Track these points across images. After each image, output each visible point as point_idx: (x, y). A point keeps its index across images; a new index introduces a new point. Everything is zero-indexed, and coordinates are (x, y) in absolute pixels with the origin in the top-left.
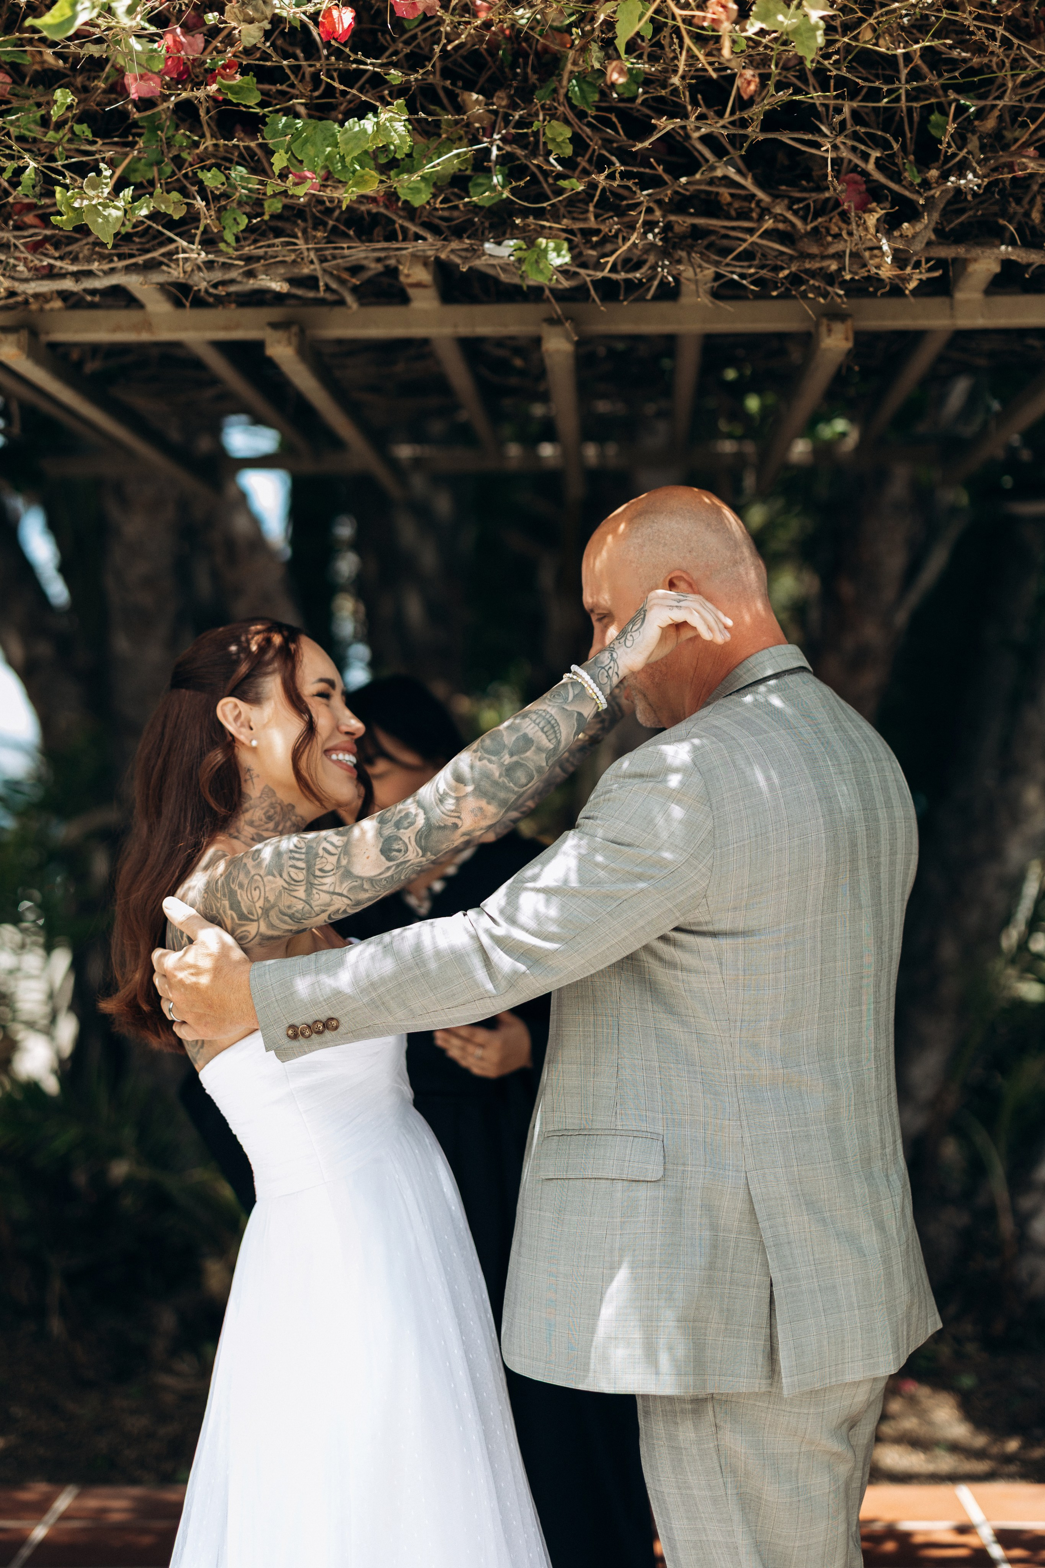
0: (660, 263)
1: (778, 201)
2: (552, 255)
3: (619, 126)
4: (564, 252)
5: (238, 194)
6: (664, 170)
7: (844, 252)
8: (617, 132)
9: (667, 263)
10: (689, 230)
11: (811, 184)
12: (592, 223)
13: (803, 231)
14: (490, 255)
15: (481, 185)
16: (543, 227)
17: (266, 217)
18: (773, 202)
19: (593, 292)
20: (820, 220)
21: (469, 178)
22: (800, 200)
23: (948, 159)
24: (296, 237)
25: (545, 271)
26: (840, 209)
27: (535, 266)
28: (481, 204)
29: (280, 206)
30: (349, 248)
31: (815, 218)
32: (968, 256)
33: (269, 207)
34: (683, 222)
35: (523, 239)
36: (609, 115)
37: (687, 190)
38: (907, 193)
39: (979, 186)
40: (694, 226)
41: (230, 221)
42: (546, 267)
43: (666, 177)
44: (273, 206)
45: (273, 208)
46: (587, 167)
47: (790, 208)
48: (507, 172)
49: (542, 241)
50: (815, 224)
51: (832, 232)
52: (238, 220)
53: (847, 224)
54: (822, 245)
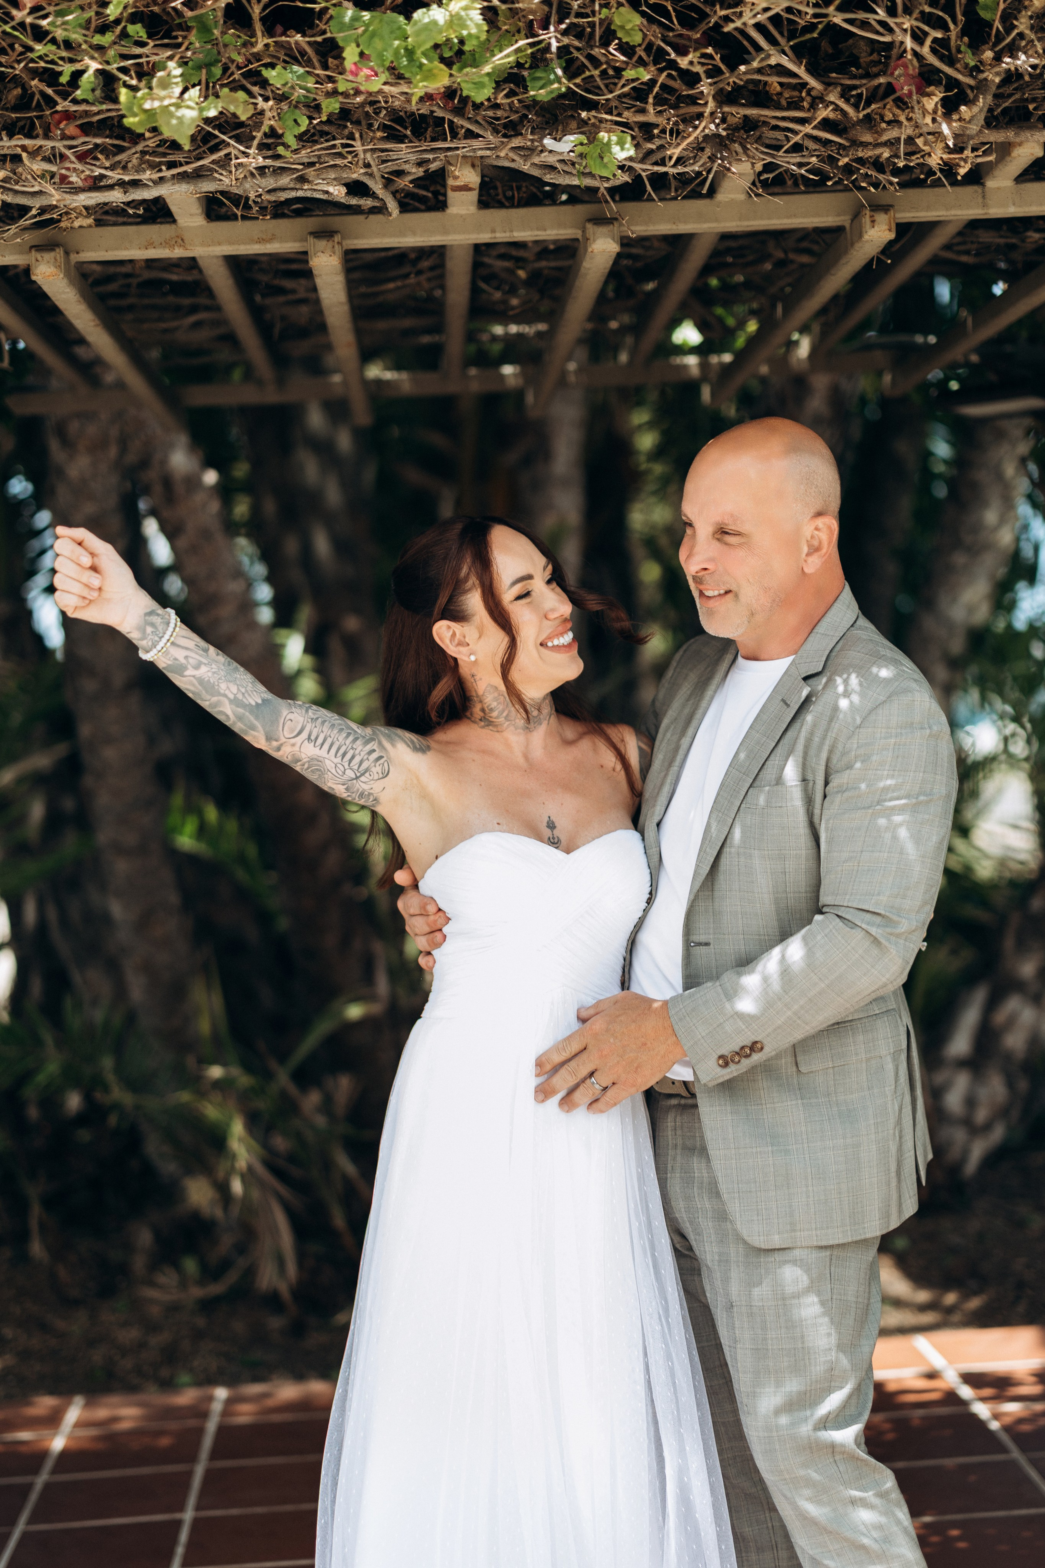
0: (718, 154)
1: (830, 88)
2: (616, 149)
3: (673, 14)
4: (627, 146)
5: (295, 94)
6: (722, 59)
7: (899, 139)
8: (672, 22)
9: (725, 154)
10: (741, 121)
11: (860, 71)
12: (651, 116)
13: (855, 119)
14: (550, 152)
15: (539, 77)
16: (601, 121)
17: (323, 118)
18: (825, 90)
19: (649, 188)
20: (873, 107)
22: (855, 88)
23: (999, 38)
24: (354, 139)
25: (609, 165)
26: (896, 95)
27: (599, 160)
28: (539, 99)
29: (336, 106)
31: (868, 105)
32: (1018, 140)
33: (326, 107)
34: (738, 113)
35: (582, 133)
36: (665, 3)
37: (741, 80)
38: (958, 76)
39: (1034, 67)
40: (745, 117)
41: (291, 123)
42: (611, 161)
43: (723, 67)
44: (330, 105)
45: (329, 110)
46: (645, 57)
47: (844, 95)
48: (564, 65)
49: (603, 136)
50: (868, 111)
51: (886, 119)
52: (299, 121)
53: (903, 110)
54: (877, 132)
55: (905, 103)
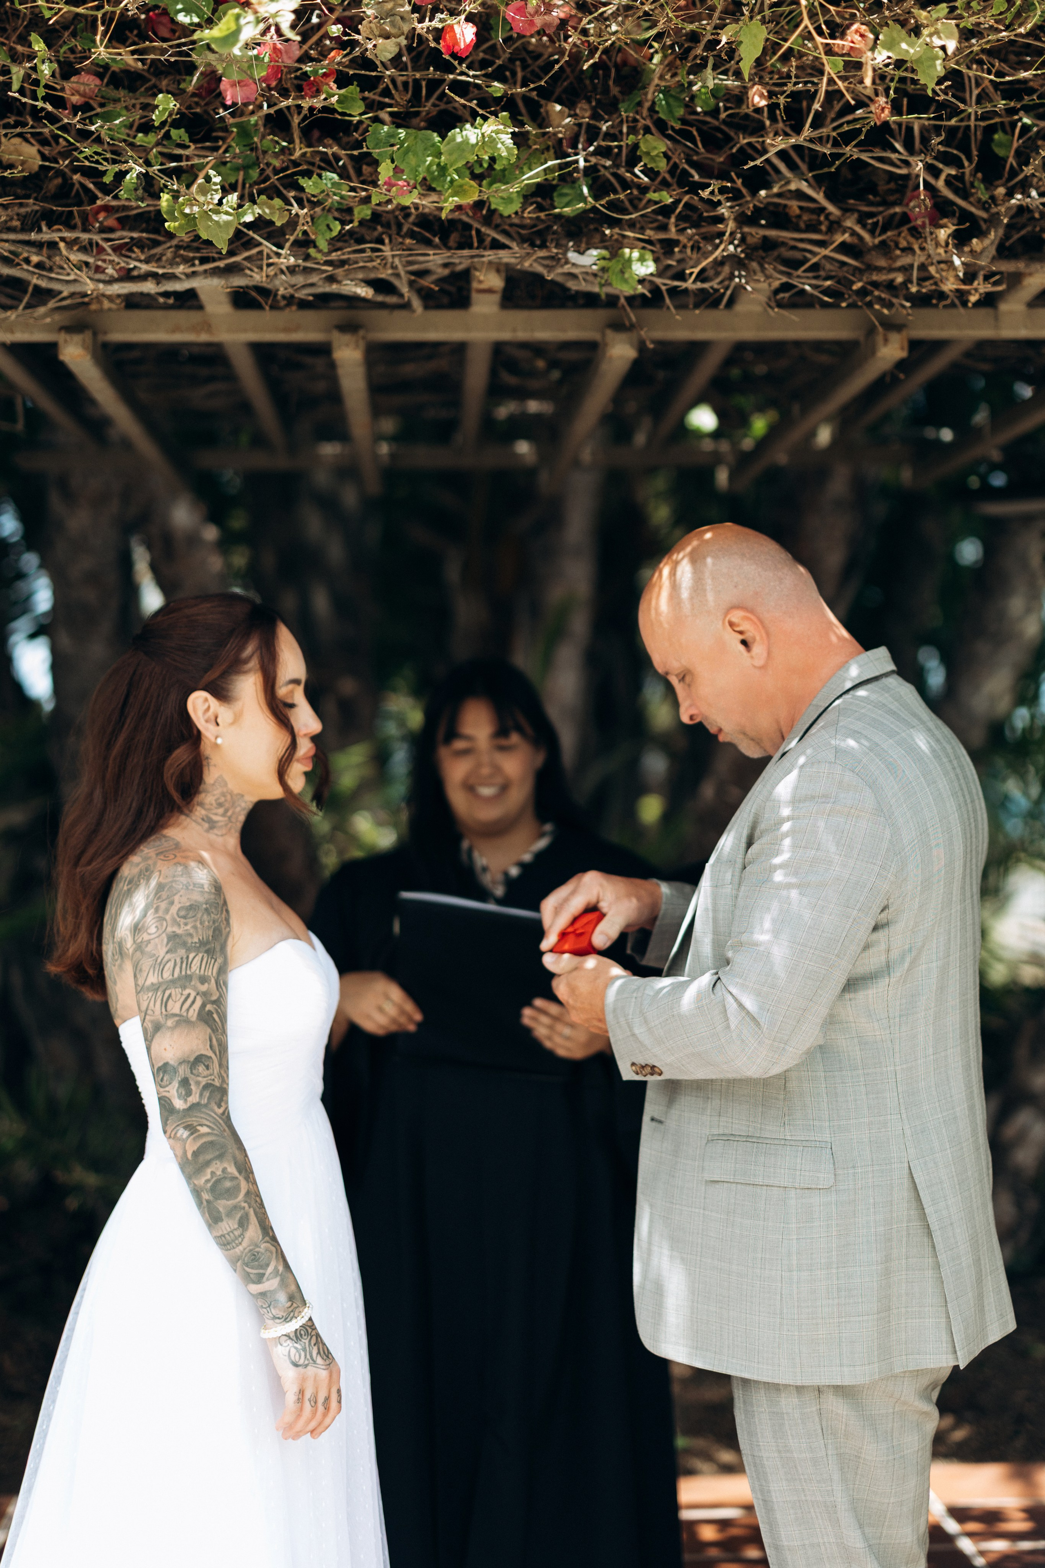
0: (736, 273)
1: (848, 214)
2: (638, 265)
3: (699, 139)
4: (649, 262)
5: (330, 201)
6: (743, 184)
7: (913, 265)
8: (698, 146)
9: (743, 273)
10: (762, 241)
11: (879, 199)
12: (673, 233)
13: (871, 244)
14: (574, 264)
15: (566, 195)
16: (624, 237)
17: (356, 224)
18: (843, 215)
19: (669, 300)
20: (889, 234)
21: (554, 188)
22: (872, 215)
23: (1014, 174)
24: (383, 244)
25: (628, 281)
26: (912, 224)
27: (620, 275)
28: (565, 215)
29: (369, 212)
30: (434, 254)
31: (884, 230)
32: (1029, 271)
33: (359, 213)
34: (756, 233)
35: (606, 248)
36: (690, 129)
37: (763, 203)
38: (973, 210)
39: (1043, 204)
40: (765, 238)
41: (324, 228)
42: (632, 276)
43: (744, 191)
44: (362, 212)
45: (362, 216)
46: (670, 180)
47: (861, 222)
48: (590, 182)
49: (626, 251)
50: (883, 237)
51: (901, 246)
52: (332, 226)
53: (917, 239)
54: (891, 258)
55: (920, 233)
